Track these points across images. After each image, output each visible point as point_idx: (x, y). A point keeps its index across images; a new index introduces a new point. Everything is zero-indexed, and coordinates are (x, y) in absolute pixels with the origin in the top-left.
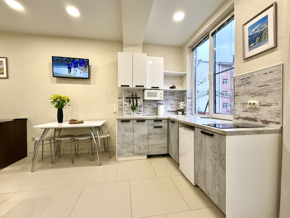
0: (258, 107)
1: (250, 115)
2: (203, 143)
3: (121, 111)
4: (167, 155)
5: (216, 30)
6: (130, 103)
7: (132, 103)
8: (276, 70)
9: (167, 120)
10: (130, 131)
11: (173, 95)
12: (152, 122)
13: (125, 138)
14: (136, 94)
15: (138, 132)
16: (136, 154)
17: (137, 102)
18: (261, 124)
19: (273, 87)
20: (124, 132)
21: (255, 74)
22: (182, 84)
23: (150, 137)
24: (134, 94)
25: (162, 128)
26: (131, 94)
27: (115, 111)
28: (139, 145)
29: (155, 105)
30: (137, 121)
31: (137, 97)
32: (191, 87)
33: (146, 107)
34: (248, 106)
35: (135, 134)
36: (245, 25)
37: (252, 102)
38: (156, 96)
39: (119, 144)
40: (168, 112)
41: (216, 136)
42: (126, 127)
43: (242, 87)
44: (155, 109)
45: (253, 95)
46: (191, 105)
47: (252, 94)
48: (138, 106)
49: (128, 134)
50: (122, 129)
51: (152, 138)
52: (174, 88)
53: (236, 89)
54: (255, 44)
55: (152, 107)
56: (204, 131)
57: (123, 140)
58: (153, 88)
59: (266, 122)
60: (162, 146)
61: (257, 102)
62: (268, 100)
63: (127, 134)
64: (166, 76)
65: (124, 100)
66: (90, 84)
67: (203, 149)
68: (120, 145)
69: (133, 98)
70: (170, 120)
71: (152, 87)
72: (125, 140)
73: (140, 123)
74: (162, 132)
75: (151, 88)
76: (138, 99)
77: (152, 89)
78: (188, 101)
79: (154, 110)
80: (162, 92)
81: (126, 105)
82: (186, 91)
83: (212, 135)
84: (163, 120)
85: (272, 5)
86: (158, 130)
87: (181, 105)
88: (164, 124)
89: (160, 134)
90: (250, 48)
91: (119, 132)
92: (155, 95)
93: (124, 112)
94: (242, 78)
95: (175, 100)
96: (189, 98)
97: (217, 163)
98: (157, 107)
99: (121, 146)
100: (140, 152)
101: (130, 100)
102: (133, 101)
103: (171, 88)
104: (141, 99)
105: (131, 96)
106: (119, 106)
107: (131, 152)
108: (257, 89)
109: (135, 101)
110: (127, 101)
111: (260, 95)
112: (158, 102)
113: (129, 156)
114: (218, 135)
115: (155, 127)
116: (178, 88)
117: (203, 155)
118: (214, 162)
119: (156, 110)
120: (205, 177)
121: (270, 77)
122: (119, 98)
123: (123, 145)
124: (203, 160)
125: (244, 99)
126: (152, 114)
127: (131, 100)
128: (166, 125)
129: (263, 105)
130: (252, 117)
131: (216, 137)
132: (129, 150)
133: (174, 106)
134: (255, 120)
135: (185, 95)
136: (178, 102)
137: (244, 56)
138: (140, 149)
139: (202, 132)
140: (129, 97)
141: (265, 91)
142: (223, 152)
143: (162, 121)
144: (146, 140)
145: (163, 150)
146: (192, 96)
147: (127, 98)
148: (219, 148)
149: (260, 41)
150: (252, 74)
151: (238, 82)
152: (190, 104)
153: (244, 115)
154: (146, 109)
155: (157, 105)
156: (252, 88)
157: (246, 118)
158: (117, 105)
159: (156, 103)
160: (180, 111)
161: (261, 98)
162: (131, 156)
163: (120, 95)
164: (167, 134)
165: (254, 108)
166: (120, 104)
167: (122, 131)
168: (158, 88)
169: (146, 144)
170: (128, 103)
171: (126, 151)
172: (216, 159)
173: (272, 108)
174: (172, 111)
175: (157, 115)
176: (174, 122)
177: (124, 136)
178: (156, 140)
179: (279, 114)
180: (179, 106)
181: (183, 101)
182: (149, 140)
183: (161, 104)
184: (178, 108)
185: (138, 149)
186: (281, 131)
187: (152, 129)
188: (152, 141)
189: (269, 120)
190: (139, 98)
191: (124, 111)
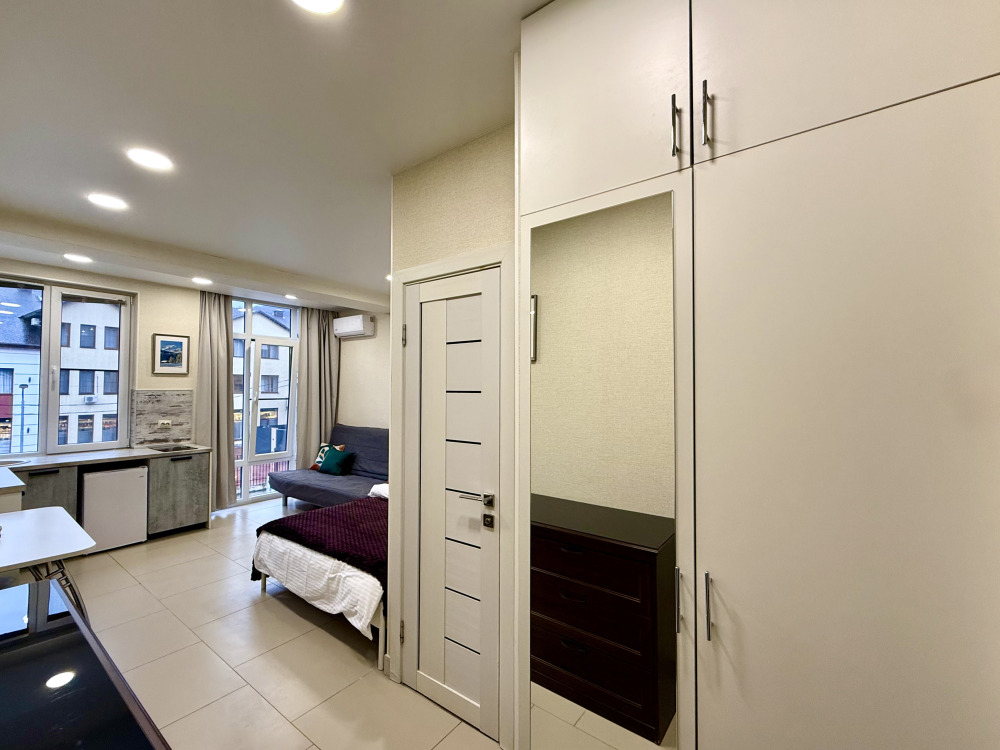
0: (170, 427)
1: (160, 436)
2: (172, 473)
8: (186, 395)
18: (173, 443)
19: (184, 408)
21: (167, 392)
36: (156, 335)
43: (150, 405)
47: (164, 413)
54: (168, 362)
56: (174, 457)
61: (169, 422)
83: (190, 458)
85: (185, 336)
90: (162, 365)
94: (150, 394)
108: (168, 408)
111: (172, 414)
114: (198, 455)
121: (182, 398)
129: (176, 425)
130: (162, 438)
134: (166, 440)
137: (153, 370)
139: (172, 460)
141: (177, 412)
149: (173, 362)
150: (164, 392)
153: (152, 437)
156: (163, 407)
157: (155, 441)
161: (173, 418)
165: (165, 428)
173: (184, 427)
176: (58, 471)
179: (190, 431)
189: (181, 438)
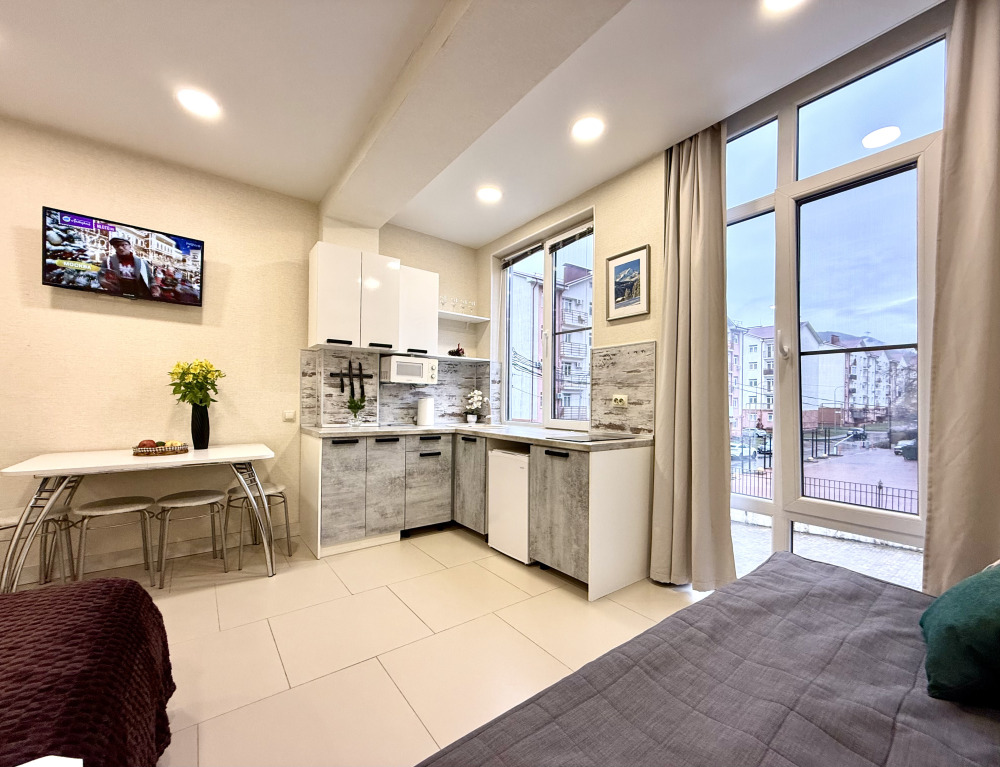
0: (626, 405)
1: (615, 420)
2: (549, 474)
3: (310, 413)
4: (451, 525)
5: (558, 243)
6: (343, 391)
7: (347, 389)
8: (648, 350)
9: (451, 437)
10: (358, 469)
11: (455, 371)
12: (416, 442)
13: (344, 490)
14: (360, 364)
15: (378, 471)
16: (373, 530)
17: (362, 387)
18: (630, 433)
19: (645, 375)
20: (341, 474)
21: (623, 349)
22: (475, 345)
23: (410, 481)
24: (355, 365)
25: (440, 457)
26: (345, 364)
27: (289, 415)
28: (381, 504)
29: (409, 399)
30: (377, 441)
31: (364, 372)
32: (500, 355)
33: (385, 401)
34: (613, 404)
35: (371, 477)
36: (610, 259)
37: (619, 397)
38: (420, 374)
39: (326, 507)
40: (443, 416)
41: (574, 456)
42: (346, 459)
43: (605, 370)
44: (408, 408)
45: (621, 385)
46: (499, 399)
47: (619, 383)
48: (366, 399)
49: (353, 478)
50: (336, 464)
51: (414, 485)
52: (459, 355)
53: (596, 371)
54: (623, 300)
55: (400, 402)
56: (550, 449)
57: (338, 494)
58: (413, 352)
59: (636, 430)
60: (439, 502)
61: (624, 397)
62: (640, 395)
63: (348, 478)
64: (445, 323)
65: (323, 381)
66: (199, 322)
67: (548, 486)
68: (328, 511)
69: (351, 376)
70: (459, 438)
71: (409, 350)
72: (344, 496)
73: (386, 447)
74: (440, 467)
75: (406, 352)
76: (365, 380)
77: (409, 355)
78: (494, 388)
79: (405, 412)
80: (435, 363)
81: (331, 395)
82: (488, 363)
83: (566, 456)
84: (443, 438)
85: (644, 248)
86: (429, 463)
87: (476, 399)
88: (443, 447)
89: (436, 472)
90: (618, 305)
91: (327, 473)
92: (418, 371)
93: (324, 418)
94: (605, 353)
95: (461, 386)
96: (494, 382)
97: (574, 503)
98: (416, 402)
99: (333, 514)
100: (383, 523)
101: (342, 380)
102: (352, 384)
103: (451, 353)
104: (375, 380)
105: (346, 369)
106: (305, 400)
107: (360, 528)
108: (625, 375)
109: (357, 384)
110: (332, 386)
111: (629, 386)
112: (417, 390)
113: (355, 539)
114: (577, 453)
115: (422, 455)
116: (469, 356)
117: (548, 497)
118: (569, 503)
119: (411, 411)
120: (552, 536)
121: (642, 358)
122: (304, 374)
123: (338, 510)
124: (548, 506)
125: (607, 390)
126: (400, 421)
127: (346, 381)
128: (449, 448)
129: (633, 403)
130: (618, 423)
131: (573, 458)
132: (354, 521)
133: (457, 402)
134: (621, 428)
135: (483, 374)
136: (467, 391)
137: (608, 315)
138: (383, 515)
139: (547, 452)
140: (338, 371)
141: (635, 381)
142: (584, 481)
143: (440, 438)
144: (399, 491)
145: (441, 512)
146: (501, 377)
147: (332, 375)
148: (578, 476)
149: (630, 297)
150: (619, 349)
151: (599, 360)
152: (497, 396)
153: (607, 420)
154: (386, 408)
155: (416, 398)
156: (618, 373)
157: (611, 426)
158: (298, 395)
159: (413, 391)
160: (472, 412)
161: (630, 391)
162: (359, 538)
163: (308, 364)
164: (450, 472)
165: (622, 410)
166: (308, 392)
167: (335, 469)
168: (426, 352)
169: (400, 500)
170: (335, 392)
171: (346, 525)
172: (572, 496)
173: (644, 407)
174: (453, 415)
175: (416, 423)
176: (475, 440)
177: (340, 483)
178: (424, 489)
179: (651, 417)
180: (470, 401)
181: (478, 388)
182: (408, 490)
183: (424, 395)
184: (468, 407)
185: (378, 516)
186: (653, 443)
187: (414, 461)
188: (414, 491)
189: (640, 427)
190: (370, 377)
191: (325, 413)
